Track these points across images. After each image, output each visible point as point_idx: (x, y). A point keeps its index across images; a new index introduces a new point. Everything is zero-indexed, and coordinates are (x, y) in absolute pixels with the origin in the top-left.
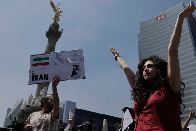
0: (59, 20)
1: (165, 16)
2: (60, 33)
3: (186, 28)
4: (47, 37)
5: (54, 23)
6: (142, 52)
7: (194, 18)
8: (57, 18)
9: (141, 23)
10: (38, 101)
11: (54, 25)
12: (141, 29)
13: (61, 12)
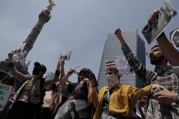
0: (51, 9)
1: (124, 33)
2: (49, 18)
3: (135, 44)
4: (39, 18)
5: (47, 10)
6: (105, 52)
7: (141, 40)
8: (50, 7)
9: (109, 34)
10: (16, 59)
11: (46, 11)
12: (108, 38)
13: (55, 5)
